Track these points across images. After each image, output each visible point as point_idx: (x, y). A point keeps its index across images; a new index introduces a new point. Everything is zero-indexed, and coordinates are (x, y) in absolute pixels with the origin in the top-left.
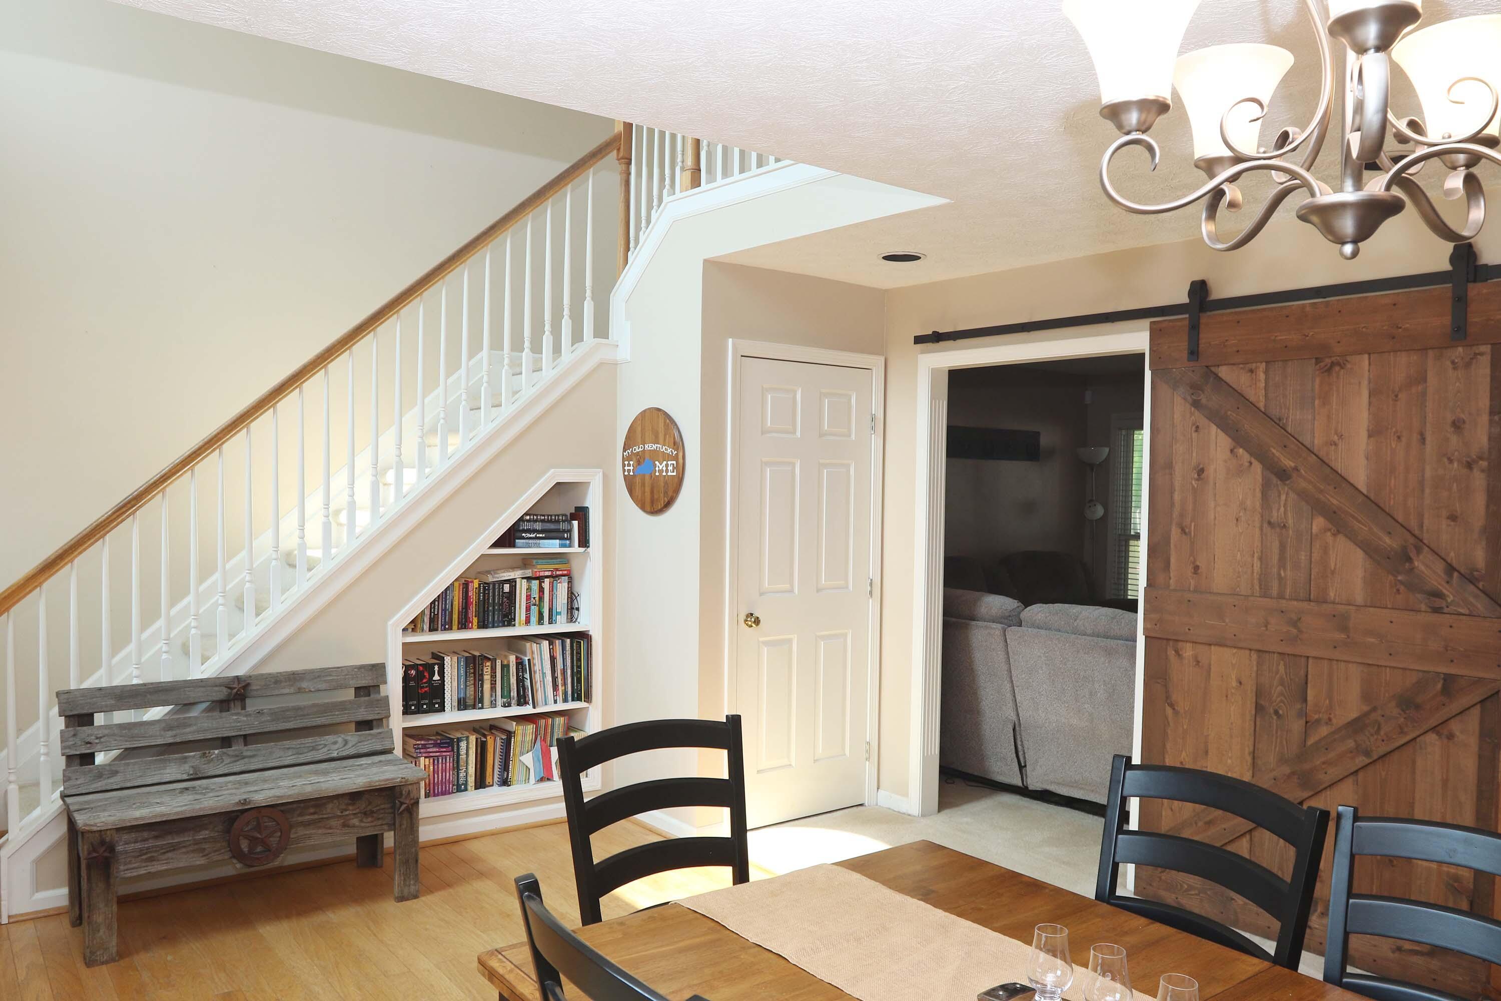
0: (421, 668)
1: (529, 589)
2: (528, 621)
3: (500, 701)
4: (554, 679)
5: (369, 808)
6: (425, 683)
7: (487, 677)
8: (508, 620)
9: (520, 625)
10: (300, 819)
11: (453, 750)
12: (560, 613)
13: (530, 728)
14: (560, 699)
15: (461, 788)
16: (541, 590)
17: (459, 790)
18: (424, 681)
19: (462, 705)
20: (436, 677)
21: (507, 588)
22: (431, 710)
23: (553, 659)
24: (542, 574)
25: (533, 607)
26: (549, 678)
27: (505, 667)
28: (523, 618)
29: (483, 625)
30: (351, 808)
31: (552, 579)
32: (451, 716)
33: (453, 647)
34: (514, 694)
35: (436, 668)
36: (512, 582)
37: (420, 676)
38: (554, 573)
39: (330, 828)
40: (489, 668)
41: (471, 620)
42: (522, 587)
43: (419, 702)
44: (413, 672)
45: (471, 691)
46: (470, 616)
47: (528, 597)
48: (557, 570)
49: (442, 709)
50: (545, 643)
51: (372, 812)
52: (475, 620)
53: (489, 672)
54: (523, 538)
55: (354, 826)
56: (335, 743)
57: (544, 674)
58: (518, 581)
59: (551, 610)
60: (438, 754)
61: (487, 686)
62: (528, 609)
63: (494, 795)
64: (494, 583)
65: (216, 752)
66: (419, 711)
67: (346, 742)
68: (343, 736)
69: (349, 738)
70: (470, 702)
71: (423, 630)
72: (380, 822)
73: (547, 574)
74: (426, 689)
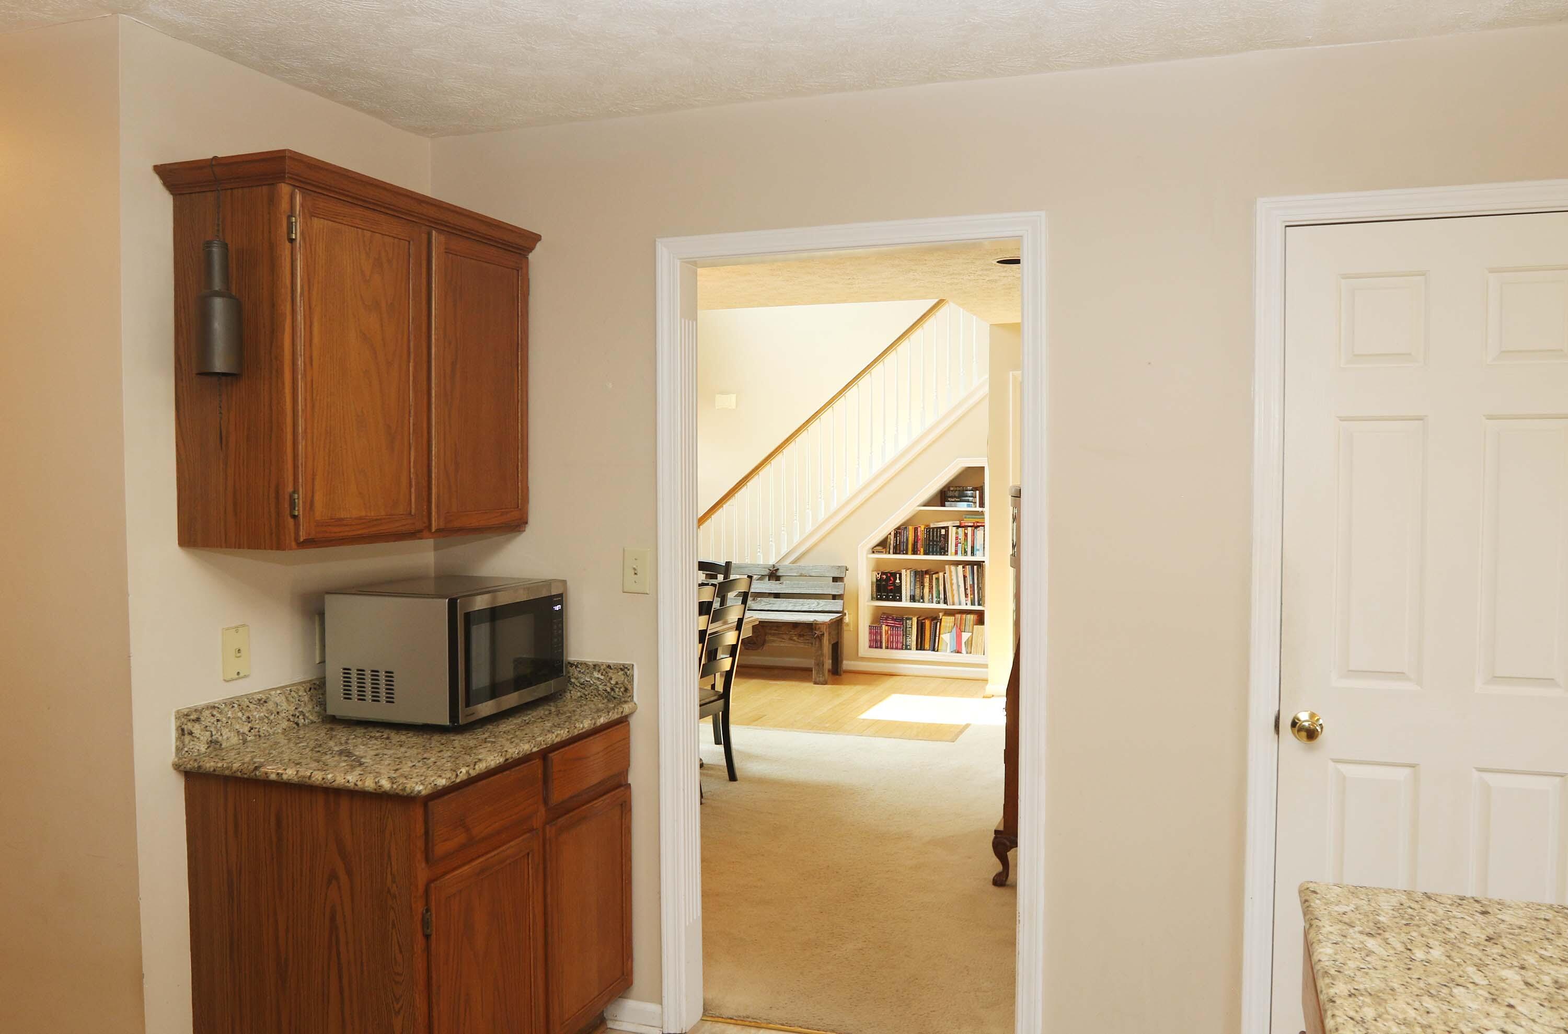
0: (889, 575)
1: (957, 533)
2: (956, 553)
3: (935, 600)
4: (966, 589)
5: (802, 633)
6: (891, 583)
7: (927, 584)
8: (944, 551)
9: (951, 555)
10: (770, 632)
11: (903, 624)
12: (978, 550)
13: (951, 619)
14: (969, 602)
15: (907, 647)
16: (966, 535)
17: (906, 649)
18: (891, 582)
19: (913, 599)
20: (898, 581)
21: (943, 532)
22: (894, 600)
23: (965, 577)
24: (967, 524)
25: (959, 545)
26: (962, 589)
27: (937, 579)
28: (954, 551)
29: (926, 553)
30: (793, 631)
31: (973, 528)
32: (905, 603)
33: (907, 565)
34: (942, 596)
35: (898, 575)
36: (946, 528)
37: (888, 579)
38: (975, 524)
39: (783, 639)
40: (928, 579)
41: (919, 549)
42: (952, 532)
43: (888, 594)
44: (884, 576)
45: (918, 591)
46: (919, 547)
47: (957, 538)
48: (978, 522)
49: (900, 600)
50: (960, 567)
51: (803, 635)
52: (922, 550)
53: (928, 581)
54: (949, 501)
55: (794, 640)
56: (814, 603)
57: (958, 586)
58: (950, 528)
59: (973, 548)
60: (893, 625)
61: (926, 590)
62: (956, 545)
63: (927, 655)
64: (933, 528)
65: (759, 599)
66: (881, 599)
67: (818, 604)
68: (817, 600)
69: (821, 602)
70: (917, 598)
71: (889, 553)
72: (807, 641)
73: (970, 524)
74: (892, 587)
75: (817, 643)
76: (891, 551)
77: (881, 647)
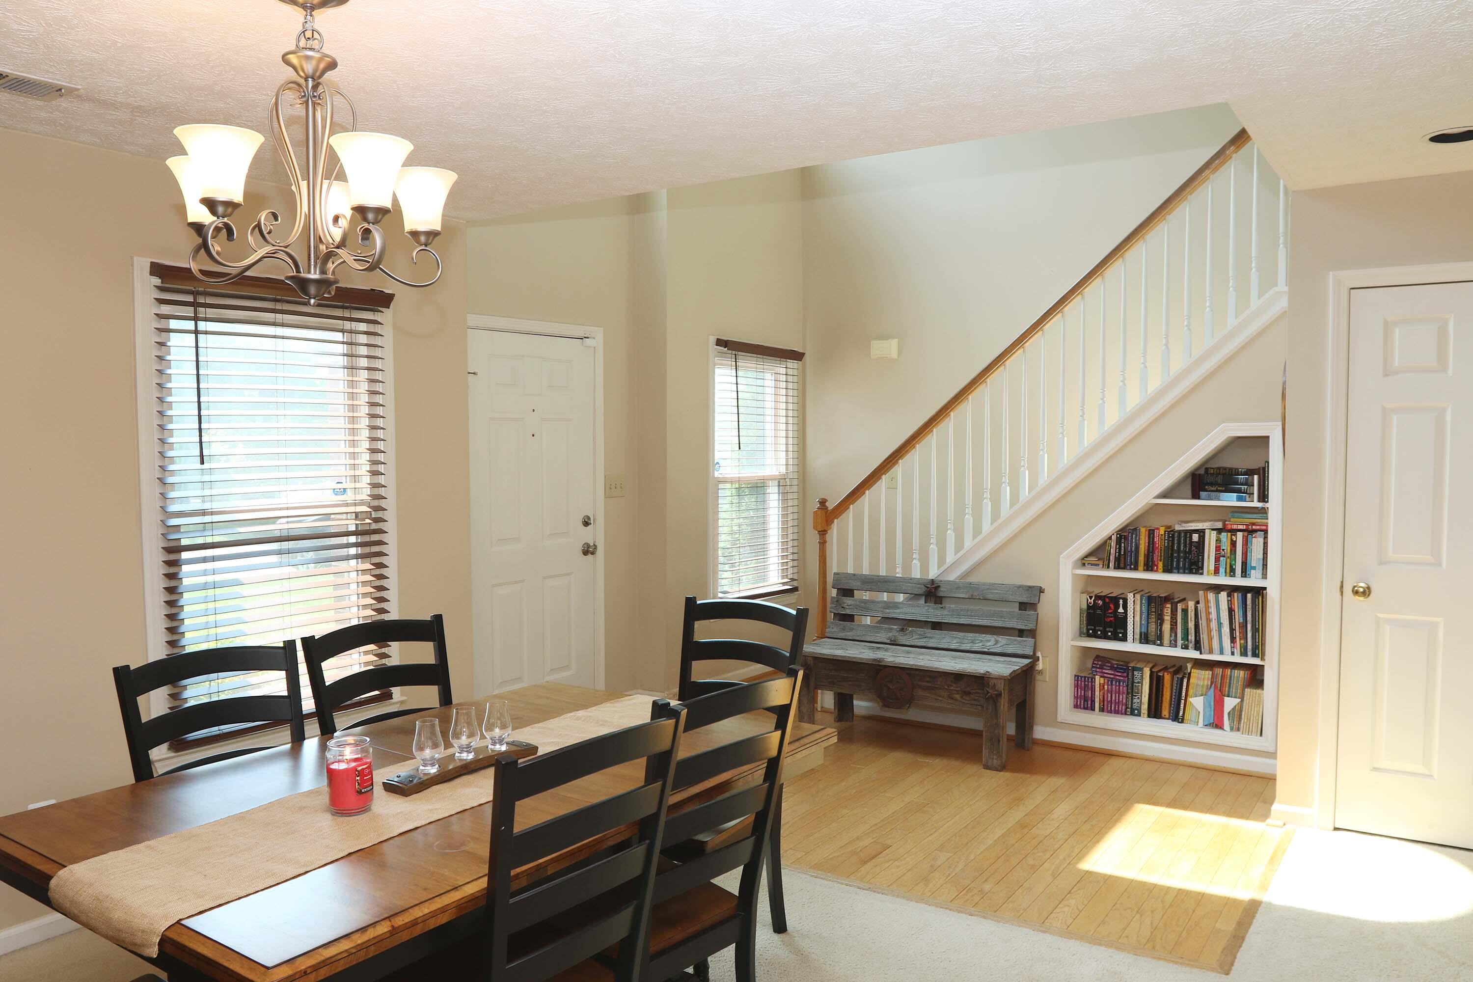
0: (1107, 600)
1: (1218, 540)
2: (1217, 571)
3: (1180, 642)
4: (1232, 630)
5: (968, 689)
6: (1111, 613)
7: (1167, 618)
8: (1196, 567)
9: (1208, 574)
10: (919, 683)
11: (1128, 676)
12: (1254, 568)
13: (1206, 674)
14: (1237, 651)
15: (1134, 712)
16: (1233, 544)
17: (1132, 714)
18: (1110, 611)
19: (1145, 639)
20: (1121, 610)
21: (1195, 537)
22: (1115, 638)
23: (1231, 611)
24: (1235, 527)
25: (1222, 559)
26: (1226, 629)
27: (1185, 611)
28: (1212, 568)
29: (1168, 570)
30: (954, 685)
31: (1246, 534)
32: (1131, 646)
33: (1136, 586)
34: (1192, 637)
35: (1121, 602)
36: (1201, 533)
37: (1106, 606)
38: (1250, 527)
39: (940, 696)
40: (1169, 610)
41: (1156, 563)
42: (1211, 539)
43: (1105, 629)
44: (1100, 602)
45: (1153, 627)
46: (1155, 559)
47: (1218, 548)
48: (1253, 524)
49: (1124, 639)
50: (1223, 595)
51: (970, 693)
52: (1161, 565)
53: (1169, 614)
54: (1206, 491)
55: (956, 700)
56: (989, 641)
57: (1220, 625)
58: (1207, 532)
59: (1244, 564)
60: (1112, 676)
61: (1167, 627)
62: (1217, 560)
63: (1164, 727)
64: (1179, 532)
65: (910, 629)
66: (1094, 636)
67: (997, 642)
68: (995, 637)
69: (1000, 639)
70: (1152, 637)
71: (1108, 567)
72: (975, 702)
73: (1241, 527)
74: (1111, 619)
75: (990, 707)
76: (1112, 565)
77: (1093, 709)
